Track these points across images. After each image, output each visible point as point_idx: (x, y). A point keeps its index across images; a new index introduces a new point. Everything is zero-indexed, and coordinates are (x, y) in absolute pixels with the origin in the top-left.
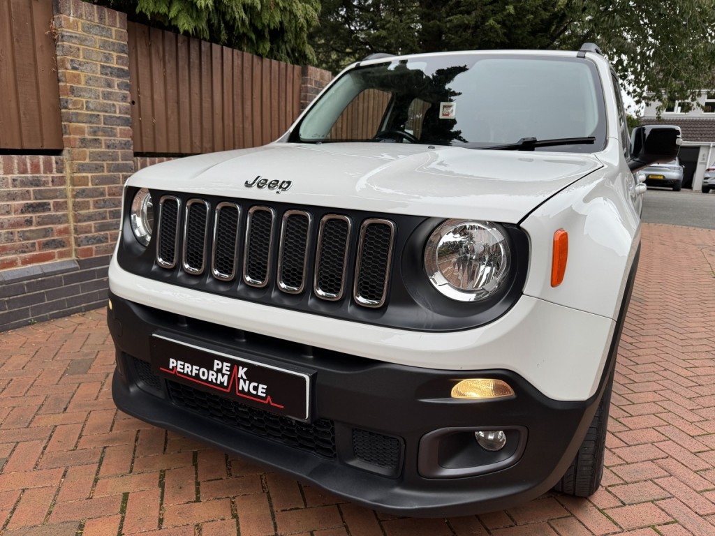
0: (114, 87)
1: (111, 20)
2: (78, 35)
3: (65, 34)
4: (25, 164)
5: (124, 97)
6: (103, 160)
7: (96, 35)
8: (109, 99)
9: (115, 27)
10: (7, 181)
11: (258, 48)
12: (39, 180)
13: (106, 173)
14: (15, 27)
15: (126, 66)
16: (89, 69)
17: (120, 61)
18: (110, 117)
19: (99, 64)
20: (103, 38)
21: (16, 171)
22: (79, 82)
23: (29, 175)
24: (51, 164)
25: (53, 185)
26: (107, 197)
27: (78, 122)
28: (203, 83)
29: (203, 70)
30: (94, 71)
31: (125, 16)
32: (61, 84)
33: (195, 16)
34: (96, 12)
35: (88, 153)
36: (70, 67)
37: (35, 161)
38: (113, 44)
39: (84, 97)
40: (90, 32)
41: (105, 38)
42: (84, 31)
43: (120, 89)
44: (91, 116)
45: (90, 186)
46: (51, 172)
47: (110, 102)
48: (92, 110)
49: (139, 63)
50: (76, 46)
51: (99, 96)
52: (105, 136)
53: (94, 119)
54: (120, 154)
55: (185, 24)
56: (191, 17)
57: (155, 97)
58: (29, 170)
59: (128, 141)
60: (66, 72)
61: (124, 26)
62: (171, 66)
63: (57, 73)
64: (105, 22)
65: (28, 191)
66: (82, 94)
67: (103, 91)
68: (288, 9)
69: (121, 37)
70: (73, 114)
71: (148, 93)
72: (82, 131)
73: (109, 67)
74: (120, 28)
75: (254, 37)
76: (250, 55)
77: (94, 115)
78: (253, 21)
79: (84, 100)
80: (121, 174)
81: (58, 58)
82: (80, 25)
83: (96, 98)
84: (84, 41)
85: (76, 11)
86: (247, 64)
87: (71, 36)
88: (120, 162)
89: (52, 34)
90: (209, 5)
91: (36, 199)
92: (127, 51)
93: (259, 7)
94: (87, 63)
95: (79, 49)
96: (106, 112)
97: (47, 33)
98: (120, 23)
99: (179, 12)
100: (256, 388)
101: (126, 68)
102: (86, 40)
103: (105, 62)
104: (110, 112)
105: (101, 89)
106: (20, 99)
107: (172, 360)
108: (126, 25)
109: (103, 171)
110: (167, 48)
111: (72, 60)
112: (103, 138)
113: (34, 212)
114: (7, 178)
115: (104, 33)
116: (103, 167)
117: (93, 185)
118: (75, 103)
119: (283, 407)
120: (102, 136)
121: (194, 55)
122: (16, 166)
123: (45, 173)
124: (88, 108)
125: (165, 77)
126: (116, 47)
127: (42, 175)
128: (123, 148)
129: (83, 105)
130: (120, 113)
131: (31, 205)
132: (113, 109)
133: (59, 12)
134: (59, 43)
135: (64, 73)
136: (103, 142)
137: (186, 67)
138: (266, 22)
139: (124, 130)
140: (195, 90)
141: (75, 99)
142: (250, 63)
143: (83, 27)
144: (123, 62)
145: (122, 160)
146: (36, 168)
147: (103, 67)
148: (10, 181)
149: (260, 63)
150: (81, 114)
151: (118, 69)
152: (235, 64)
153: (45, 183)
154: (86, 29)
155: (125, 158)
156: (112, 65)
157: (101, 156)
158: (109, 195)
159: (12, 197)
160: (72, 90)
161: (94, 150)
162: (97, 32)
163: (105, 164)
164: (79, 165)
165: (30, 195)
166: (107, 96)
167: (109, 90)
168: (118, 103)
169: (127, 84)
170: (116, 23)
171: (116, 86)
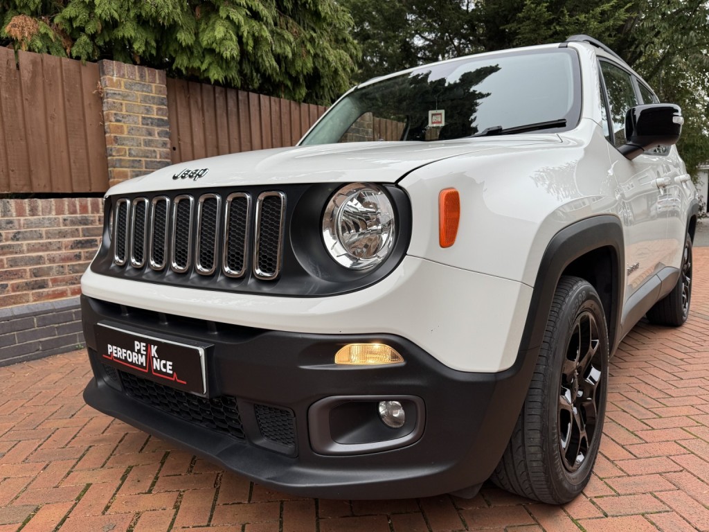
0: (154, 135)
1: (151, 77)
2: (121, 92)
3: (109, 92)
4: (75, 206)
5: (164, 143)
7: (138, 91)
8: (150, 146)
9: (155, 83)
10: (59, 221)
11: (295, 94)
12: (87, 220)
14: (66, 90)
15: (165, 116)
16: (131, 121)
17: (160, 113)
18: (151, 161)
19: (140, 116)
20: (144, 93)
21: (66, 212)
22: (122, 132)
23: (78, 215)
24: (98, 206)
27: (122, 167)
28: (242, 129)
29: (241, 117)
30: (135, 123)
31: (163, 73)
32: (107, 135)
33: (224, 66)
34: (137, 71)
36: (113, 120)
37: (84, 203)
38: (153, 98)
39: (127, 145)
40: (132, 89)
41: (146, 94)
42: (126, 88)
43: (160, 137)
44: (133, 161)
46: (98, 212)
47: (151, 149)
48: (134, 156)
49: (179, 113)
50: (119, 101)
51: (140, 143)
53: (136, 164)
55: (216, 74)
56: (221, 68)
57: (195, 143)
58: (78, 211)
60: (111, 124)
61: (163, 81)
62: (209, 115)
63: (104, 126)
64: (145, 79)
65: (77, 229)
66: (125, 142)
67: (144, 140)
68: (321, 55)
69: (160, 91)
70: (116, 160)
71: (188, 140)
72: (125, 175)
73: (150, 118)
74: (159, 84)
75: (289, 84)
76: (288, 101)
77: (136, 160)
78: (288, 69)
79: (127, 148)
81: (105, 113)
82: (123, 84)
83: (138, 146)
84: (126, 96)
85: (119, 72)
86: (285, 110)
87: (115, 94)
89: (99, 93)
90: (235, 55)
91: (84, 236)
92: (166, 103)
93: (290, 55)
94: (130, 116)
95: (121, 104)
96: (147, 157)
97: (94, 92)
98: (159, 80)
99: (210, 64)
100: (165, 366)
101: (166, 118)
102: (128, 96)
103: (146, 114)
104: (151, 158)
105: (142, 138)
106: (71, 149)
107: (109, 346)
108: (165, 80)
110: (205, 99)
111: (115, 114)
113: (82, 247)
114: (59, 218)
115: (144, 89)
118: (118, 151)
119: (185, 383)
121: (231, 103)
122: (66, 207)
123: (92, 213)
124: (130, 155)
125: (204, 124)
126: (156, 101)
127: (90, 215)
129: (126, 152)
130: (160, 158)
131: (80, 242)
132: (154, 155)
133: (104, 74)
134: (105, 100)
135: (109, 125)
137: (225, 115)
138: (299, 69)
140: (234, 134)
141: (119, 147)
142: (288, 108)
143: (125, 85)
144: (162, 113)
146: (84, 209)
147: (144, 118)
148: (61, 221)
149: (298, 108)
150: (124, 160)
151: (158, 119)
152: (273, 109)
153: (93, 222)
154: (128, 87)
156: (152, 116)
159: (63, 234)
160: (116, 140)
162: (139, 88)
165: (79, 233)
166: (148, 143)
167: (150, 138)
168: (158, 149)
169: (167, 132)
170: (156, 80)
171: (156, 134)
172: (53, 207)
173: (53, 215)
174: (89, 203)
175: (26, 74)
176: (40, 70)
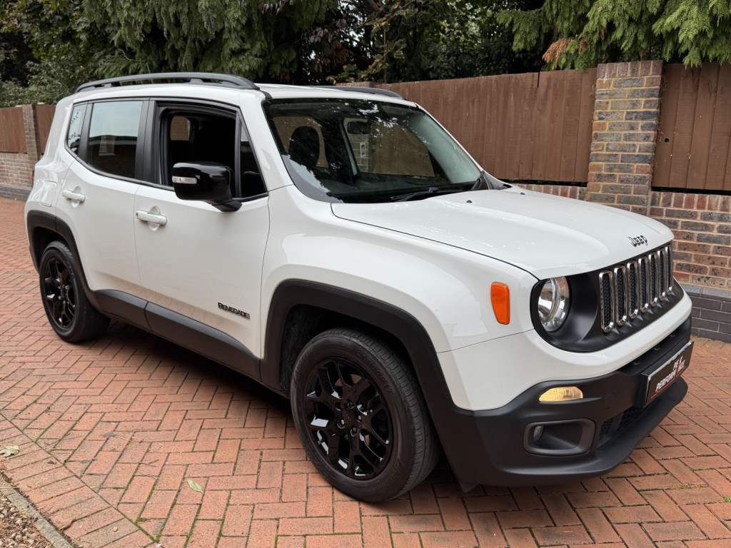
1: (644, 70)
2: (609, 92)
3: (598, 93)
5: (647, 136)
6: (615, 193)
7: (627, 87)
8: (630, 140)
9: (647, 75)
13: (615, 204)
14: (569, 96)
16: (614, 117)
17: (648, 105)
18: (628, 155)
19: (625, 111)
20: (634, 88)
22: (603, 129)
24: (576, 193)
27: (597, 161)
30: (618, 119)
31: (657, 63)
34: (629, 68)
35: (602, 186)
38: (643, 91)
39: (606, 140)
40: (620, 87)
41: (636, 88)
42: (615, 87)
43: (643, 130)
44: (609, 155)
47: (631, 143)
48: (611, 151)
50: (605, 100)
51: (620, 138)
52: (621, 172)
53: (612, 158)
54: (633, 188)
57: (697, 132)
59: (645, 177)
60: (596, 122)
62: (724, 96)
64: (637, 74)
66: (604, 138)
67: (625, 134)
69: (653, 83)
71: (686, 130)
72: (599, 168)
73: (634, 112)
74: (653, 75)
77: (612, 154)
79: (606, 143)
80: (631, 206)
82: (612, 83)
83: (617, 141)
84: (614, 95)
85: (610, 72)
87: (602, 94)
88: (632, 195)
89: (594, 95)
92: (657, 94)
94: (614, 112)
95: (607, 103)
96: (625, 151)
98: (653, 71)
101: (654, 110)
102: (616, 93)
103: (632, 108)
104: (629, 152)
105: (623, 132)
108: (660, 72)
109: (613, 202)
111: (600, 113)
112: (618, 174)
115: (635, 84)
116: (614, 198)
118: (597, 146)
120: (618, 172)
124: (607, 149)
125: (713, 109)
126: (645, 93)
128: (637, 183)
129: (603, 147)
130: (639, 151)
132: (632, 148)
133: (597, 77)
134: (596, 101)
136: (618, 177)
139: (642, 166)
141: (598, 143)
143: (614, 84)
144: (651, 105)
145: (634, 194)
147: (628, 113)
150: (601, 154)
151: (644, 112)
154: (617, 84)
155: (637, 191)
156: (638, 110)
157: (613, 189)
160: (596, 136)
161: (608, 184)
162: (628, 84)
163: (616, 196)
164: (592, 195)
166: (628, 138)
167: (632, 132)
168: (639, 143)
169: (652, 125)
170: (649, 72)
171: (640, 127)
174: (569, 190)
175: (542, 90)
176: (552, 84)
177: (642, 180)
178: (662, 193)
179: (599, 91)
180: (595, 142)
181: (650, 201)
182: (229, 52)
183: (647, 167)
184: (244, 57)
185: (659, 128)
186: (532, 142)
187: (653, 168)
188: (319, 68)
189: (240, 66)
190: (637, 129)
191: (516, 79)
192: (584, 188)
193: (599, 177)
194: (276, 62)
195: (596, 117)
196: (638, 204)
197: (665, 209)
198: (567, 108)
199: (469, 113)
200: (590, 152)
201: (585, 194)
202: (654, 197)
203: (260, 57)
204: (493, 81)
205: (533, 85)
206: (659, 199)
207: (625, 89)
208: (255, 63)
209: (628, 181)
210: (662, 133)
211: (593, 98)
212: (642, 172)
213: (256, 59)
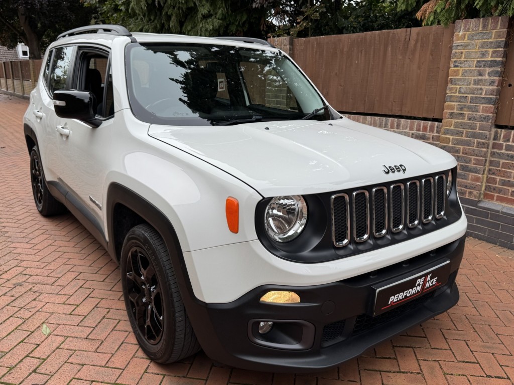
1: (493, 25)
2: (463, 44)
3: (454, 45)
4: (420, 126)
5: (492, 82)
6: (463, 129)
7: (478, 39)
8: (478, 84)
9: (496, 29)
12: (425, 136)
13: (464, 138)
15: (500, 57)
16: (466, 65)
17: (494, 55)
18: (476, 98)
19: (476, 60)
20: (484, 40)
21: (415, 129)
22: (457, 75)
23: (421, 133)
24: (434, 128)
25: (433, 140)
26: (461, 154)
27: (451, 102)
30: (470, 66)
34: (481, 23)
35: (453, 123)
37: (426, 125)
38: (491, 43)
39: (459, 85)
40: (473, 39)
41: (486, 40)
42: (469, 39)
43: (490, 76)
44: (461, 97)
45: (450, 144)
46: (433, 132)
47: (479, 87)
48: (462, 93)
50: (460, 51)
51: (470, 83)
52: (469, 111)
53: (463, 100)
58: (421, 129)
59: (488, 116)
61: (504, 26)
64: (487, 28)
66: (457, 83)
67: (474, 80)
69: (500, 36)
70: (448, 96)
72: (452, 108)
73: (483, 61)
74: (500, 29)
77: (463, 96)
79: (458, 87)
80: (476, 140)
82: (466, 37)
83: (467, 85)
84: (467, 46)
85: (465, 27)
87: (458, 46)
88: (477, 131)
92: (503, 45)
94: (467, 61)
95: (462, 53)
96: (474, 94)
98: (500, 25)
101: (500, 59)
102: (469, 45)
103: (481, 58)
104: (476, 94)
105: (473, 78)
108: (507, 24)
109: (462, 136)
111: (455, 62)
112: (467, 113)
115: (485, 37)
116: (463, 133)
117: (452, 144)
118: (451, 89)
120: (467, 111)
122: (415, 126)
123: (429, 132)
124: (460, 92)
126: (493, 45)
128: (482, 121)
129: (456, 90)
130: (485, 94)
132: (480, 92)
133: (454, 32)
136: (467, 116)
139: (486, 107)
141: (452, 86)
143: (468, 37)
144: (497, 55)
145: (479, 130)
147: (478, 62)
148: (411, 134)
150: (454, 96)
151: (491, 61)
153: (428, 138)
154: (471, 37)
155: (482, 128)
156: (486, 59)
157: (462, 125)
158: (463, 153)
161: (458, 121)
162: (480, 37)
166: (477, 82)
167: (480, 78)
168: (485, 87)
169: (497, 72)
170: (497, 27)
171: (487, 74)
172: (409, 125)
173: (407, 131)
174: (429, 125)
175: (412, 42)
176: (420, 38)
177: (486, 119)
178: (503, 130)
179: (455, 43)
180: (450, 86)
181: (492, 136)
182: (201, 16)
183: (491, 107)
184: (211, 20)
185: (503, 75)
186: (403, 85)
187: (497, 108)
188: (263, 27)
189: (207, 26)
190: (485, 75)
191: (393, 33)
192: (441, 124)
193: (452, 115)
194: (233, 23)
195: (452, 65)
196: (481, 139)
197: (505, 144)
198: (431, 57)
199: (358, 61)
200: (446, 93)
201: (441, 128)
202: (496, 133)
203: (221, 19)
204: (377, 36)
205: (406, 39)
206: (501, 135)
207: (477, 41)
208: (216, 24)
209: (475, 119)
210: (506, 79)
211: (451, 48)
212: (487, 112)
213: (218, 21)
